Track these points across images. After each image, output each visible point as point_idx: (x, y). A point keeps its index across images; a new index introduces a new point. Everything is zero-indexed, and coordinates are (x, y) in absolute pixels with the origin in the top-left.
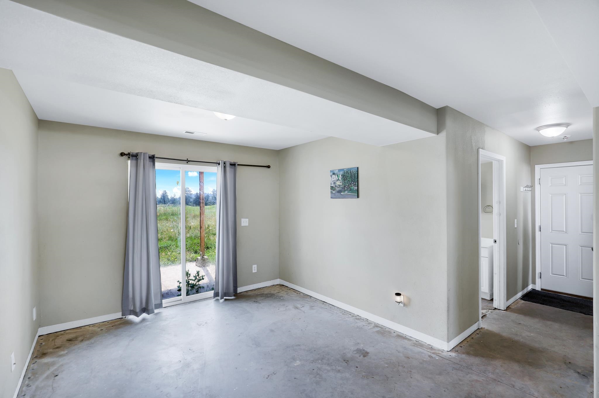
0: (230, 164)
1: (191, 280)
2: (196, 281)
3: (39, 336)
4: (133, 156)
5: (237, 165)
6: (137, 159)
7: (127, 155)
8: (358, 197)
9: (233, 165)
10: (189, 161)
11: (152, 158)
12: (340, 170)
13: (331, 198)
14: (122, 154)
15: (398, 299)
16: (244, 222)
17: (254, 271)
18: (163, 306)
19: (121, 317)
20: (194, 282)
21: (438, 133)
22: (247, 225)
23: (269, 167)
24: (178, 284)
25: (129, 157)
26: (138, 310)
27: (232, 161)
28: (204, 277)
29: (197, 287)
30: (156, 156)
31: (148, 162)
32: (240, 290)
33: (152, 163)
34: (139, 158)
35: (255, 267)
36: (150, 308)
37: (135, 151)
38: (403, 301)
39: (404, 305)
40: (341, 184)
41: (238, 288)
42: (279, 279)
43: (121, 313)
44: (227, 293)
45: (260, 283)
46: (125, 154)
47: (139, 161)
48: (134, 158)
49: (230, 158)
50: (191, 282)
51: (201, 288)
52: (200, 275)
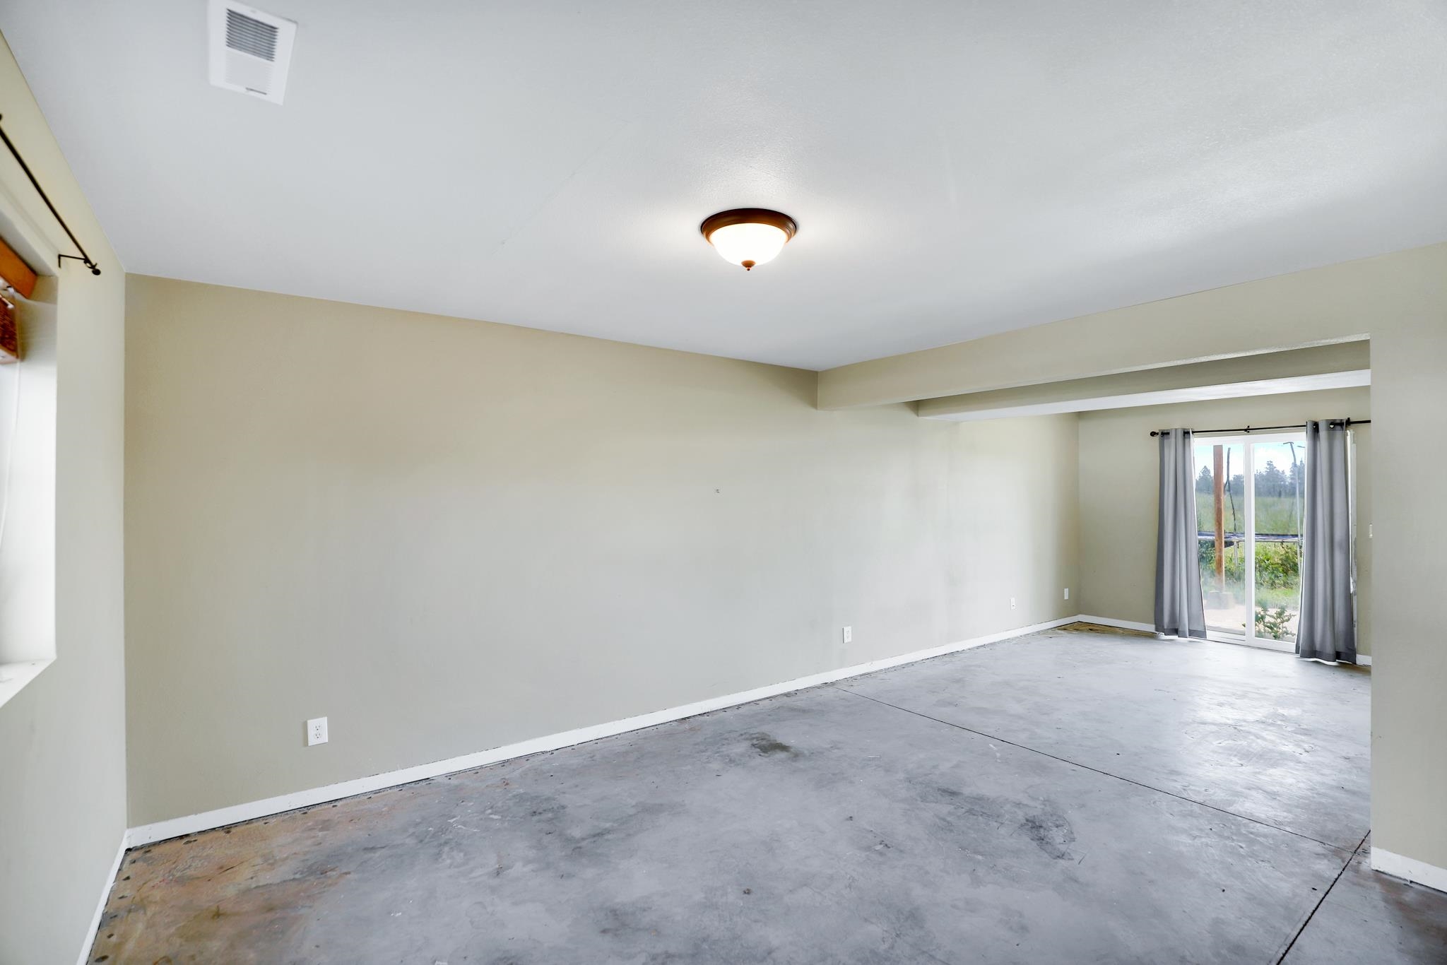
0: (1326, 424)
1: (1269, 616)
4: (1163, 434)
7: (1158, 433)
9: (1339, 424)
10: (1250, 430)
11: (1187, 433)
14: (1153, 434)
18: (1209, 638)
19: (1153, 631)
20: (1273, 621)
24: (1242, 617)
26: (1166, 627)
27: (1331, 418)
29: (1281, 631)
30: (1191, 431)
31: (1180, 441)
33: (1187, 441)
34: (1168, 437)
43: (1153, 626)
44: (1320, 652)
46: (1156, 433)
47: (1171, 439)
49: (1323, 414)
50: (1267, 619)
51: (1287, 634)
52: (1286, 614)
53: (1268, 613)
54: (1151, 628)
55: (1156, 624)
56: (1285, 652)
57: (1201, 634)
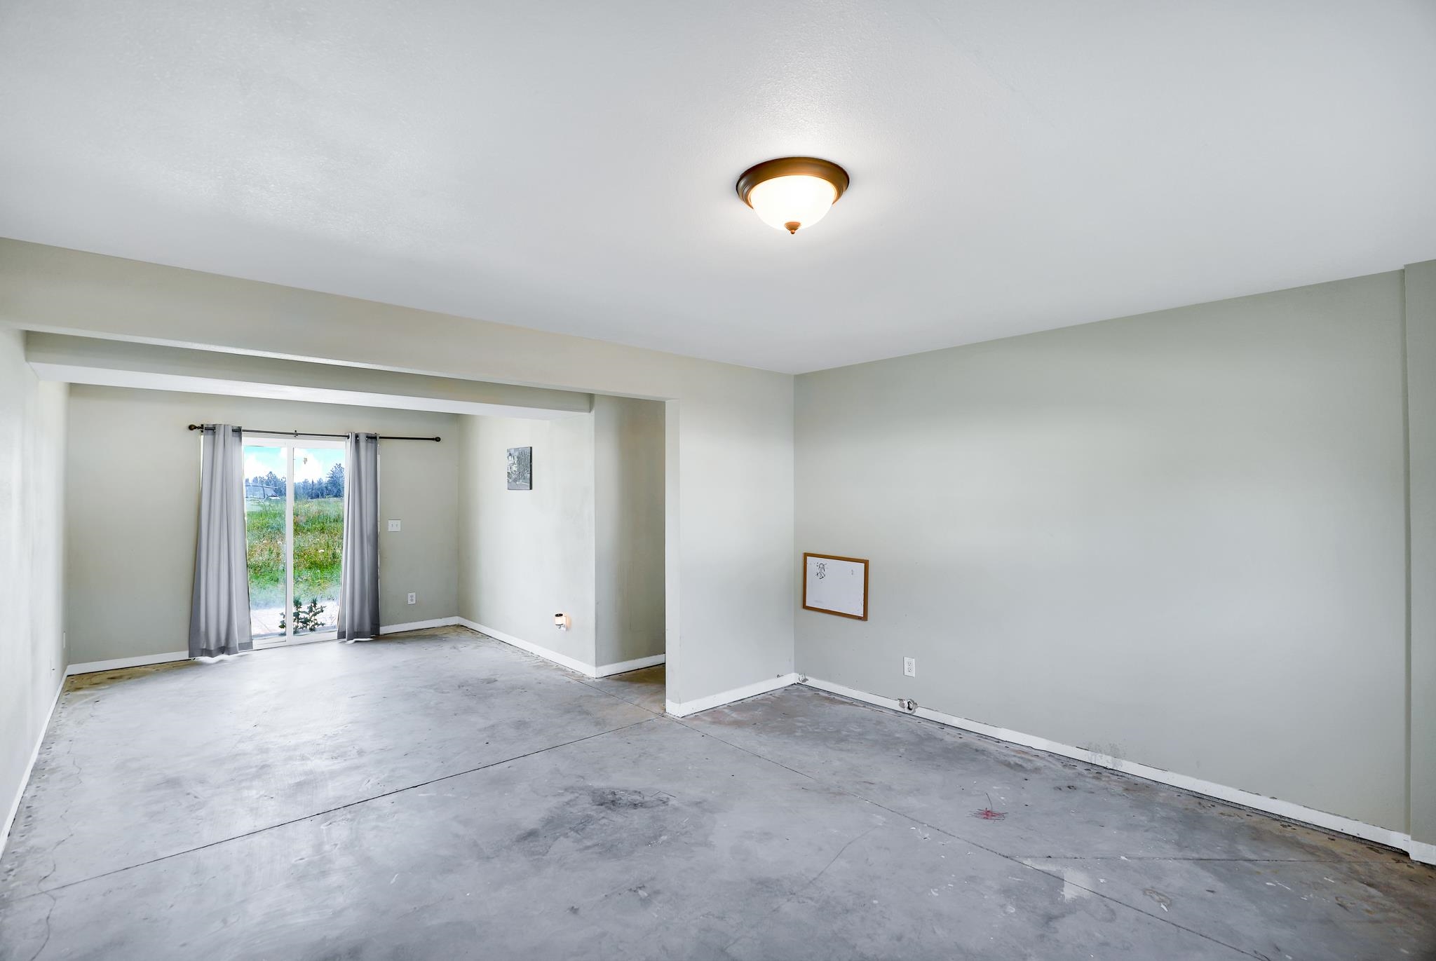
0: (367, 437)
1: (302, 612)
2: (311, 614)
3: (68, 676)
4: (207, 429)
5: (378, 438)
6: (214, 433)
7: (198, 428)
8: (531, 488)
9: (372, 438)
10: (297, 434)
11: (238, 431)
12: (516, 450)
13: (508, 489)
14: (191, 428)
15: (559, 620)
16: (393, 526)
17: (410, 602)
18: (254, 648)
19: (188, 658)
20: (306, 616)
21: (590, 412)
22: (399, 530)
23: (438, 439)
24: (281, 618)
25: (202, 431)
26: (212, 648)
27: (372, 432)
28: (324, 609)
29: (313, 623)
30: (242, 429)
31: (231, 438)
32: (384, 630)
33: (238, 439)
34: (217, 433)
35: (412, 596)
36: (231, 645)
37: (209, 422)
38: (564, 623)
39: (567, 629)
40: (516, 469)
41: (381, 628)
42: (457, 617)
43: (188, 652)
44: (360, 632)
45: (421, 622)
46: (195, 428)
47: (217, 436)
48: (210, 432)
49: (365, 428)
50: (302, 615)
51: (318, 625)
52: (318, 606)
53: (300, 610)
54: (184, 655)
55: (189, 650)
56: (323, 641)
57: (247, 646)
